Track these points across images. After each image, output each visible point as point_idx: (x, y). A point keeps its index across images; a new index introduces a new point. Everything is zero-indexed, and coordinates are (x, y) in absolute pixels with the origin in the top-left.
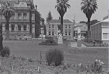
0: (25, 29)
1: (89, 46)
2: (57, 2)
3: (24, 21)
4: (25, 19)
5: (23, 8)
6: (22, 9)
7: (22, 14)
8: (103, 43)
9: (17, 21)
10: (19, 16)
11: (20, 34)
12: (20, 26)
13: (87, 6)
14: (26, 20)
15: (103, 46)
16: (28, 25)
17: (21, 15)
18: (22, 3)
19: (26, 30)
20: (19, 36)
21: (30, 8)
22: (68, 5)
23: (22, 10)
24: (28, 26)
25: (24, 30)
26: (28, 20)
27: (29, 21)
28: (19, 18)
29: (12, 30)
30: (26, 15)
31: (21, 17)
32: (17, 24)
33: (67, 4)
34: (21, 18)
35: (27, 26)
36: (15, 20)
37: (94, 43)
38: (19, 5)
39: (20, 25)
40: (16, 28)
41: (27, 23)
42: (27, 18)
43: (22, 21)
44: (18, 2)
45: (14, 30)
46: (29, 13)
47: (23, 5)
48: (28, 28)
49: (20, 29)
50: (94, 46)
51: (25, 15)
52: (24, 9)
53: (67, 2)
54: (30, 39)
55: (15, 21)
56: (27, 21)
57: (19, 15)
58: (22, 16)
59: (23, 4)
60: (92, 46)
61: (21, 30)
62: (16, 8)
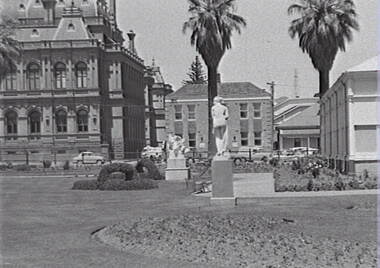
0: (82, 127)
1: (286, 190)
2: (191, 9)
3: (76, 95)
4: (80, 85)
5: (71, 42)
6: (69, 46)
7: (69, 66)
8: (357, 170)
9: (49, 95)
10: (56, 75)
11: (63, 146)
12: (60, 113)
13: (313, 21)
14: (86, 91)
15: (351, 185)
16: (91, 107)
17: (65, 69)
18: (69, 23)
19: (86, 129)
20: (60, 152)
21: (98, 43)
22: (235, 18)
23: (69, 52)
24: (94, 113)
25: (80, 129)
26: (92, 90)
27: (97, 94)
28: (56, 84)
29: (33, 131)
30: (86, 69)
31: (64, 79)
32: (51, 108)
33: (229, 15)
34: (64, 82)
35: (90, 114)
36: (43, 91)
37: (315, 173)
38: (57, 30)
39: (61, 110)
40: (48, 121)
41: (88, 100)
42: (90, 80)
43: (69, 95)
44: (51, 19)
45: (39, 130)
46: (96, 61)
47: (71, 30)
48: (95, 120)
49: (61, 125)
50: (309, 188)
51: (80, 68)
52: (74, 46)
53: (230, 8)
54: (100, 163)
55: (43, 95)
56: (91, 94)
57: (57, 70)
58: (70, 73)
59: (71, 25)
60: (301, 189)
61: (65, 129)
62: (45, 42)
